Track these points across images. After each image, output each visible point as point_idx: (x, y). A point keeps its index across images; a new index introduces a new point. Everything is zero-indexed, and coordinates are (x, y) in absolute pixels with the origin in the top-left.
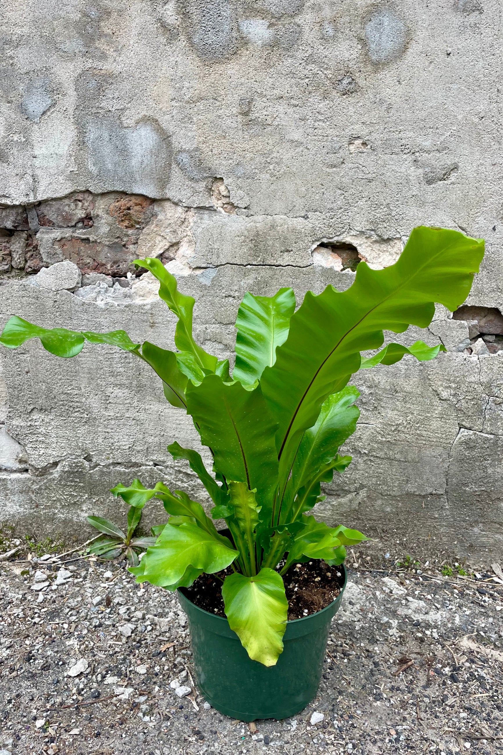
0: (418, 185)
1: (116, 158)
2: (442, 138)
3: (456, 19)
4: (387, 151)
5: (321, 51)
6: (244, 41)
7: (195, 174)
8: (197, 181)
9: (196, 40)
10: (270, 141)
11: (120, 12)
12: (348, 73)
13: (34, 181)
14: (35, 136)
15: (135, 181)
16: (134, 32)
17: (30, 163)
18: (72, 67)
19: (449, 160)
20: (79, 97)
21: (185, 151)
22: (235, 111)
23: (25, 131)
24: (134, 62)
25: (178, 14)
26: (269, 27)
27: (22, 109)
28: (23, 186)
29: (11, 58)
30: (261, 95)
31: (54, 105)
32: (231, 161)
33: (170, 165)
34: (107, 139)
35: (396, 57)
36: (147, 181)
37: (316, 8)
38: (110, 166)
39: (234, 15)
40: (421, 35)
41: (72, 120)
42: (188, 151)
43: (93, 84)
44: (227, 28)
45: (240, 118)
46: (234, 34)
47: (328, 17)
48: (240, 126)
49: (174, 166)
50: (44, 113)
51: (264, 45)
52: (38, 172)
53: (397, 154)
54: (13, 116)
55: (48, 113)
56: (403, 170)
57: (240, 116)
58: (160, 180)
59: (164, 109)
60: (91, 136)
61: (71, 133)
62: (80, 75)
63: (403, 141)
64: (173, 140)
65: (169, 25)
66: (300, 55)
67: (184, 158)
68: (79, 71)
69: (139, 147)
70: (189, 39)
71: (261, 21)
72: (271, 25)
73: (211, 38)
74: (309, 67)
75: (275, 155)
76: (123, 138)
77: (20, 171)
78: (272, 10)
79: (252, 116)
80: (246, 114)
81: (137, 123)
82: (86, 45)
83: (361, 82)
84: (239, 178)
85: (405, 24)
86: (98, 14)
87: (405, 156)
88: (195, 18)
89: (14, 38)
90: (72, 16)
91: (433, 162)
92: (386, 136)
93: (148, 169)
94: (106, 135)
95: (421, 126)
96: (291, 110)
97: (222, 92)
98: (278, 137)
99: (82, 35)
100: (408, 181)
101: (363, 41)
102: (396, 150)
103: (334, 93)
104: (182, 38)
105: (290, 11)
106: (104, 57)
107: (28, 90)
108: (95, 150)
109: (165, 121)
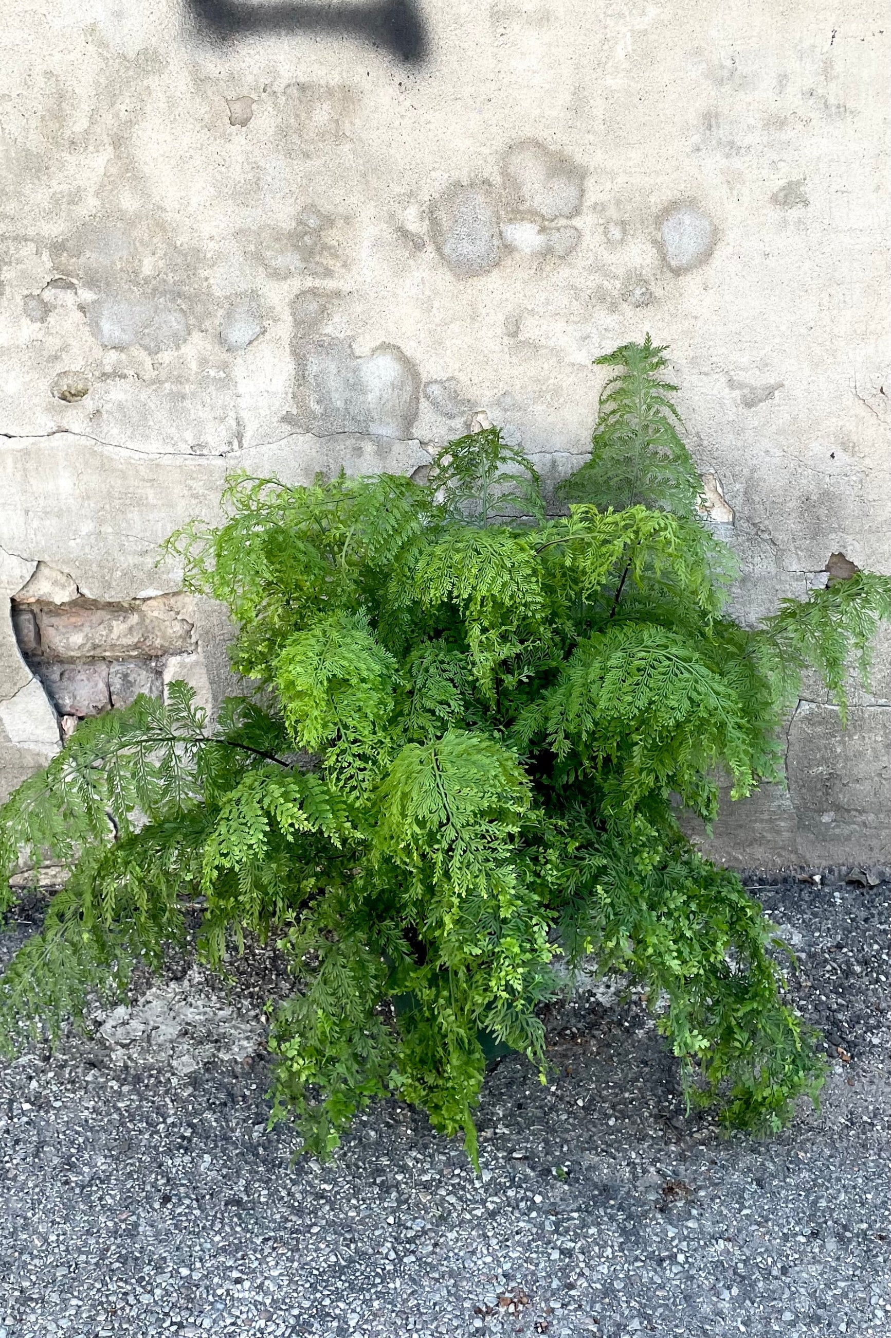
0: (734, 409)
1: (347, 394)
2: (762, 353)
3: (773, 214)
4: (694, 371)
5: (608, 258)
6: (509, 248)
7: (450, 407)
8: (451, 417)
9: (447, 250)
10: (546, 366)
11: (347, 219)
12: (642, 281)
13: (238, 424)
14: (238, 372)
15: (373, 420)
16: (367, 243)
17: (232, 404)
18: (286, 287)
19: (771, 379)
20: (297, 323)
21: (436, 381)
22: (499, 331)
23: (225, 366)
24: (368, 280)
25: (422, 219)
26: (539, 232)
27: (221, 339)
28: (224, 432)
29: (207, 279)
30: (532, 312)
31: (263, 333)
32: (496, 391)
33: (418, 399)
34: (335, 371)
35: (700, 262)
36: (389, 420)
37: (599, 208)
38: (339, 404)
39: (494, 220)
40: (732, 236)
41: (288, 350)
42: (441, 382)
43: (313, 306)
44: (486, 235)
45: (506, 340)
46: (496, 242)
47: (614, 218)
48: (506, 350)
49: (422, 400)
50: (250, 342)
51: (533, 254)
52: (244, 414)
53: (706, 374)
54: (209, 347)
55: (255, 343)
56: (715, 392)
57: (505, 338)
58: (405, 417)
59: (409, 334)
60: (313, 368)
61: (288, 366)
62: (297, 297)
63: (714, 359)
64: (421, 369)
65: (412, 234)
66: (580, 263)
67: (435, 390)
68: (296, 291)
69: (377, 380)
70: (439, 249)
71: (529, 226)
72: (543, 230)
73: (466, 248)
74: (592, 278)
75: (551, 381)
76: (356, 370)
77: (220, 412)
78: (543, 212)
79: (521, 337)
80: (514, 335)
81: (374, 351)
82: (305, 260)
83: (658, 292)
84: (506, 410)
85: (711, 223)
86: (318, 222)
87: (717, 376)
88: (446, 223)
89: (209, 256)
90: (284, 225)
91: (753, 382)
92: (692, 354)
93: (389, 405)
94: (333, 368)
95: (736, 340)
96: (570, 328)
97: (484, 311)
98: (554, 359)
99: (296, 247)
100: (722, 405)
101: (659, 245)
102: (705, 369)
103: (625, 305)
104: (430, 248)
105: (566, 211)
106: (328, 273)
107: (229, 315)
108: (318, 385)
109: (409, 349)
